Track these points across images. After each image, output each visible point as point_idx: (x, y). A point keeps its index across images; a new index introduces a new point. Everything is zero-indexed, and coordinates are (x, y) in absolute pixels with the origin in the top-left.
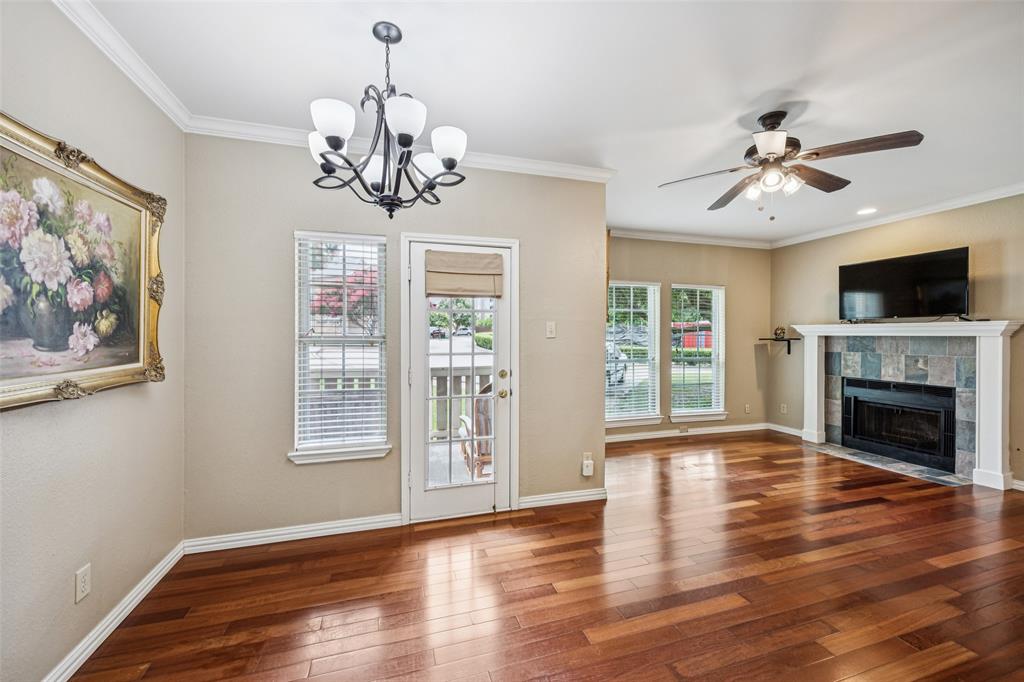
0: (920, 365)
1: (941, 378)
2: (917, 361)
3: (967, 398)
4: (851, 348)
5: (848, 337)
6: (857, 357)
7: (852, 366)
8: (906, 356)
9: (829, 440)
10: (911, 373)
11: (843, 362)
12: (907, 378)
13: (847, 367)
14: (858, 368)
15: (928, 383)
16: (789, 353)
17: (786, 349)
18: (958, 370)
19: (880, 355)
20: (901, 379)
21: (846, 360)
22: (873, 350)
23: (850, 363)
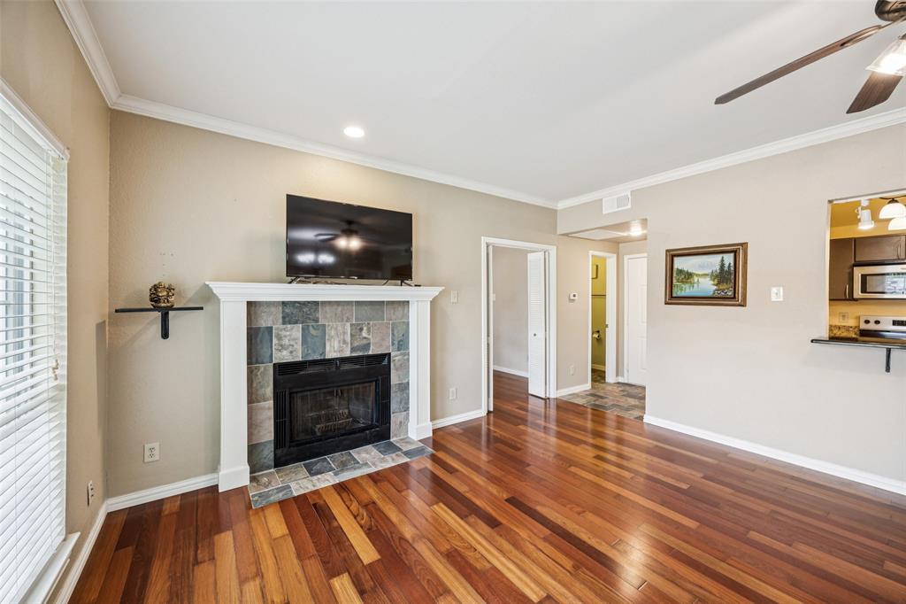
0: (364, 334)
1: (381, 345)
2: (361, 329)
3: (399, 360)
4: (287, 320)
5: (284, 304)
6: (296, 332)
7: (290, 346)
8: (351, 325)
9: (255, 467)
10: (356, 344)
11: (275, 341)
12: (353, 350)
13: (283, 347)
14: (299, 347)
15: (370, 353)
16: (165, 335)
17: (158, 327)
18: (393, 334)
19: (324, 325)
20: (347, 354)
21: (279, 338)
22: (316, 320)
23: (286, 342)
